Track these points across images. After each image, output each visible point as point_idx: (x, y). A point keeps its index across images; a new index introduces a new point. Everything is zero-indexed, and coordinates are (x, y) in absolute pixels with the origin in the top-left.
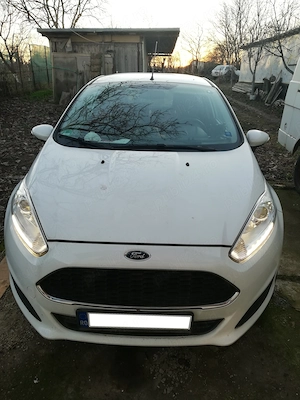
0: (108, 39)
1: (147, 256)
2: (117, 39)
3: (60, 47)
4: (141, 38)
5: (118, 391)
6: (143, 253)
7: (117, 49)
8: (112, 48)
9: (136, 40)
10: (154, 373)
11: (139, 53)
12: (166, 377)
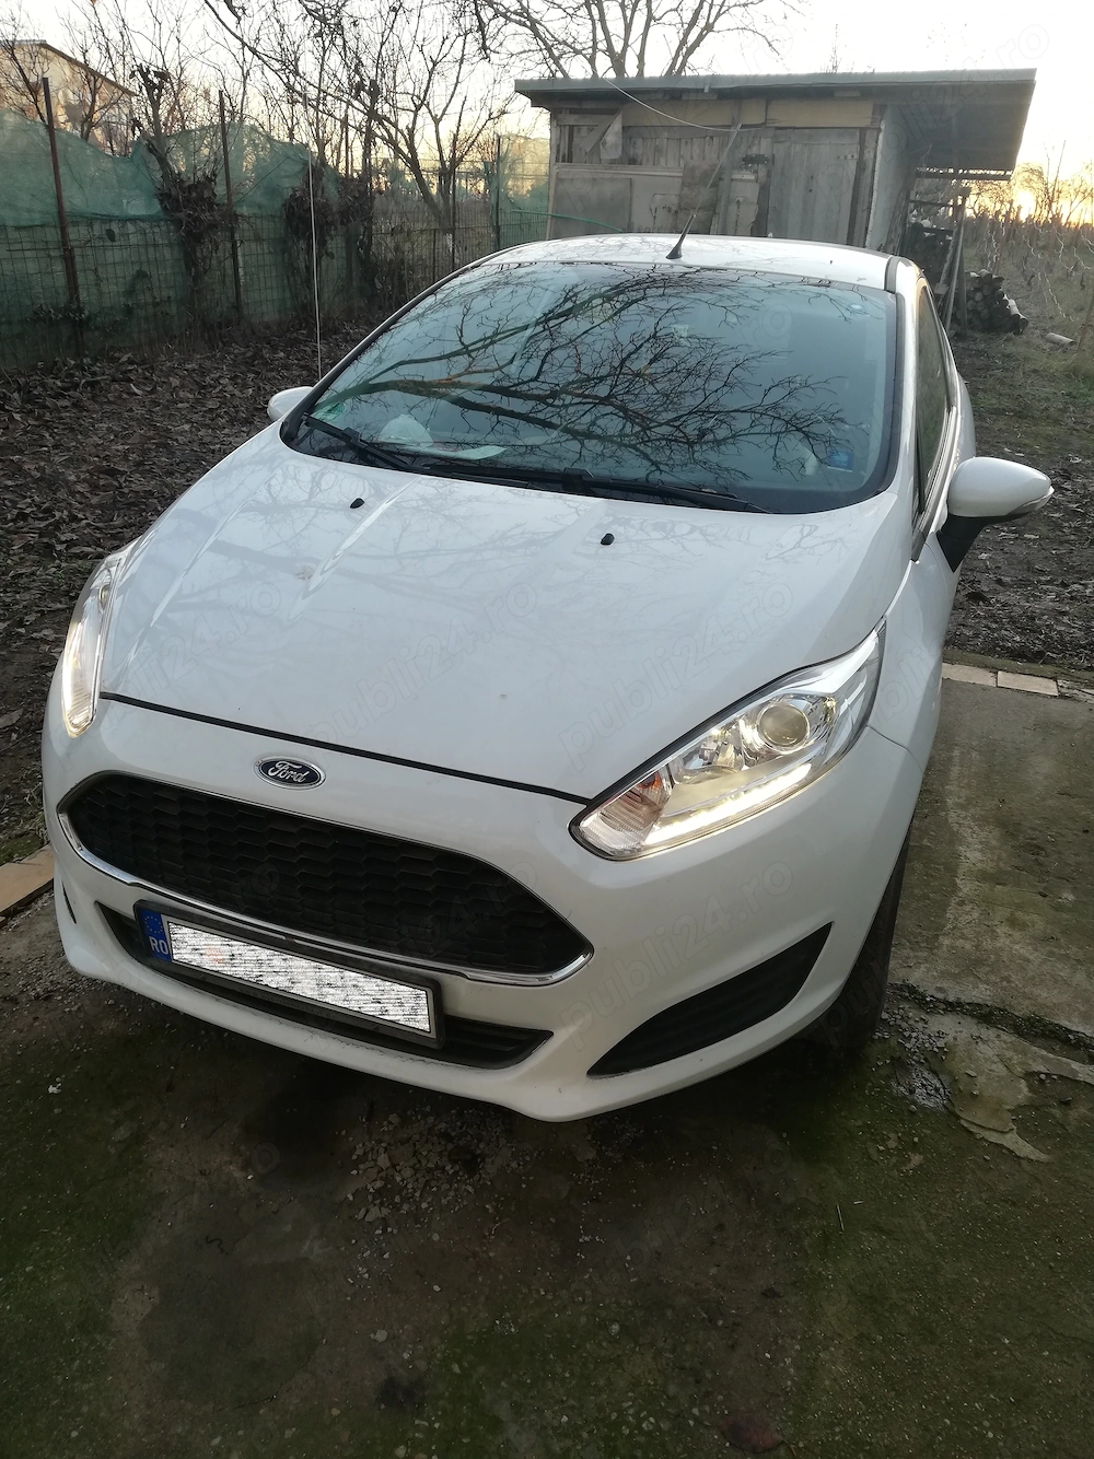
0: (753, 114)
1: (312, 778)
2: (785, 115)
3: (584, 142)
4: (879, 111)
5: (238, 1174)
6: (304, 768)
7: (780, 150)
8: (763, 147)
9: (860, 116)
10: (363, 1159)
11: (861, 166)
12: (388, 1180)
